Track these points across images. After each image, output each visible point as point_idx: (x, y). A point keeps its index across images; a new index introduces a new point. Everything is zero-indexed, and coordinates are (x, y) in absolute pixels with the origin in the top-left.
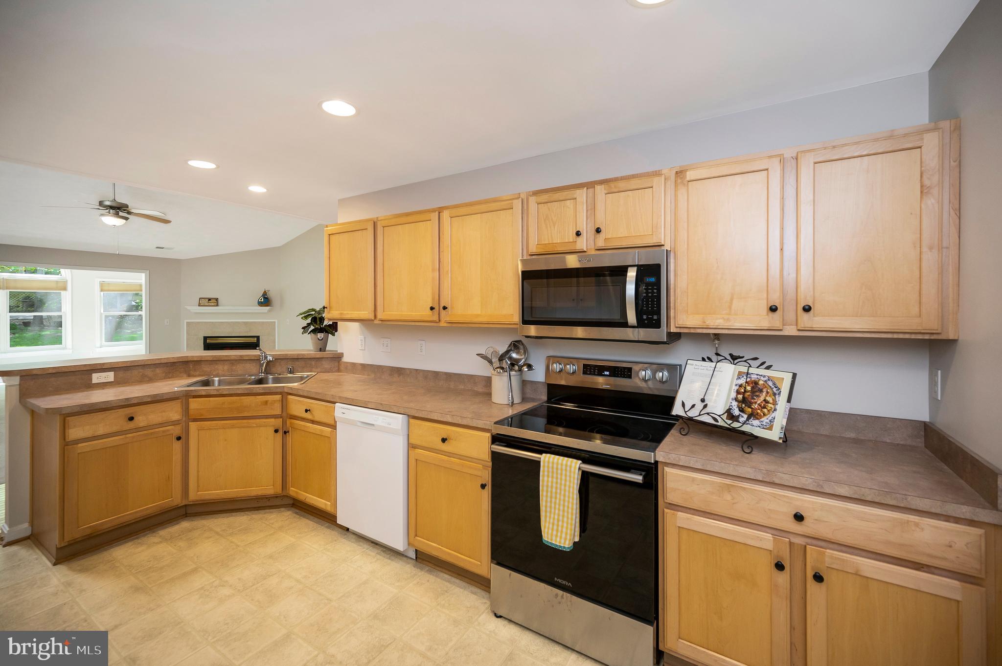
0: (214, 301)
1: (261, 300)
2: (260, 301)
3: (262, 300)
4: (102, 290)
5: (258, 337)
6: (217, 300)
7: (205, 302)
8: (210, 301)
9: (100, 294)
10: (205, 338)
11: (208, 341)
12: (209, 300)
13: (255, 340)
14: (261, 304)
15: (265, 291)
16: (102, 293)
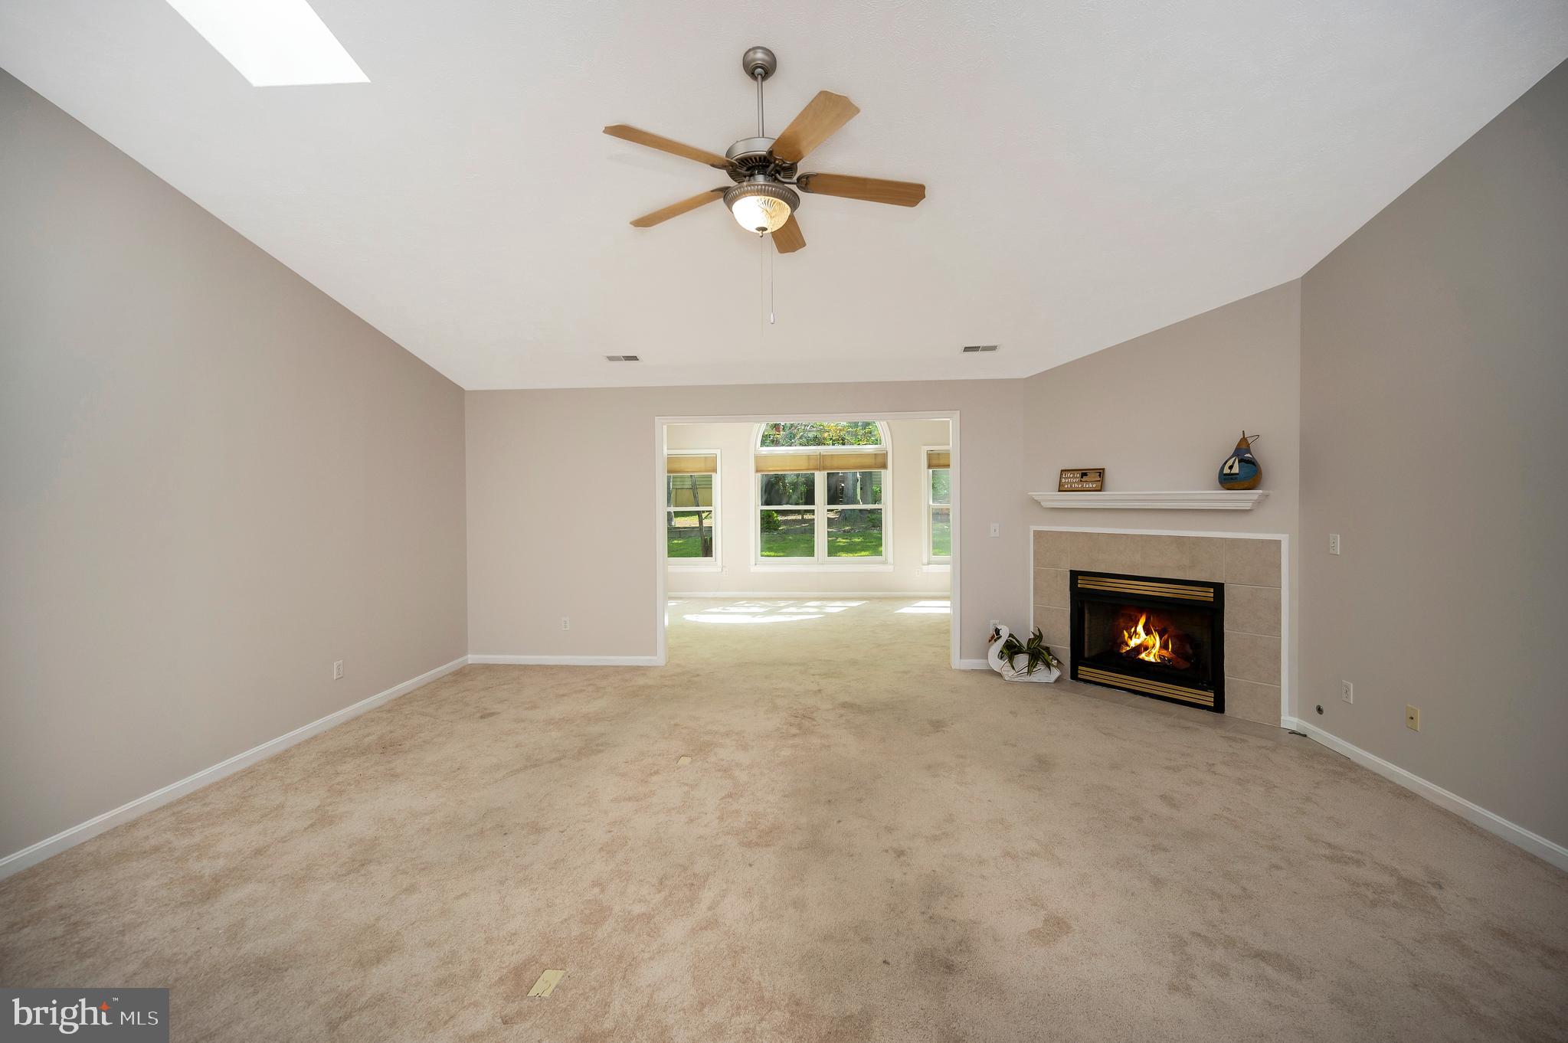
0: (1093, 478)
1: (1231, 467)
2: (1226, 471)
3: (1236, 470)
4: (930, 466)
5: (1219, 588)
6: (1101, 473)
7: (1073, 480)
8: (1085, 478)
9: (928, 473)
10: (1075, 575)
11: (1081, 583)
12: (1084, 474)
13: (1209, 595)
14: (1227, 481)
15: (1244, 439)
16: (931, 471)
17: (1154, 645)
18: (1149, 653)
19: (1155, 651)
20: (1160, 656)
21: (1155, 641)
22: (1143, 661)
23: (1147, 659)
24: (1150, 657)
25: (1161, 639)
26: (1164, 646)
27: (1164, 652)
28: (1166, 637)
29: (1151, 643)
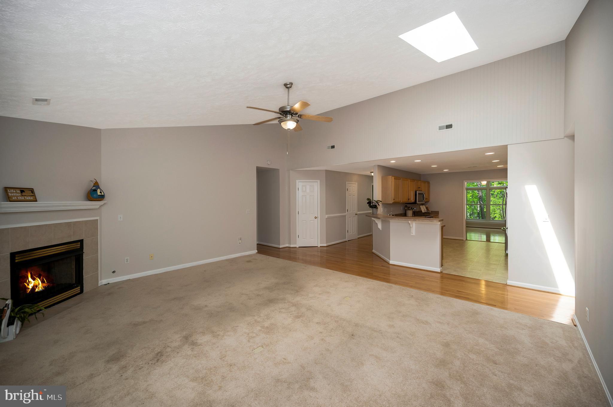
0: (29, 194)
5: (82, 242)
6: (32, 191)
7: (17, 194)
8: (24, 194)
12: (22, 191)
13: (75, 246)
17: (39, 283)
18: (39, 288)
19: (41, 285)
20: (43, 287)
21: (38, 281)
22: (38, 292)
23: (39, 290)
24: (40, 288)
25: (40, 279)
26: (43, 282)
27: (44, 285)
28: (42, 277)
29: (37, 283)
